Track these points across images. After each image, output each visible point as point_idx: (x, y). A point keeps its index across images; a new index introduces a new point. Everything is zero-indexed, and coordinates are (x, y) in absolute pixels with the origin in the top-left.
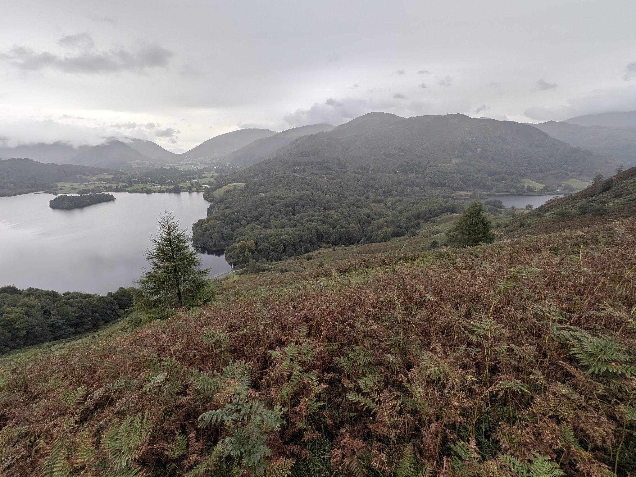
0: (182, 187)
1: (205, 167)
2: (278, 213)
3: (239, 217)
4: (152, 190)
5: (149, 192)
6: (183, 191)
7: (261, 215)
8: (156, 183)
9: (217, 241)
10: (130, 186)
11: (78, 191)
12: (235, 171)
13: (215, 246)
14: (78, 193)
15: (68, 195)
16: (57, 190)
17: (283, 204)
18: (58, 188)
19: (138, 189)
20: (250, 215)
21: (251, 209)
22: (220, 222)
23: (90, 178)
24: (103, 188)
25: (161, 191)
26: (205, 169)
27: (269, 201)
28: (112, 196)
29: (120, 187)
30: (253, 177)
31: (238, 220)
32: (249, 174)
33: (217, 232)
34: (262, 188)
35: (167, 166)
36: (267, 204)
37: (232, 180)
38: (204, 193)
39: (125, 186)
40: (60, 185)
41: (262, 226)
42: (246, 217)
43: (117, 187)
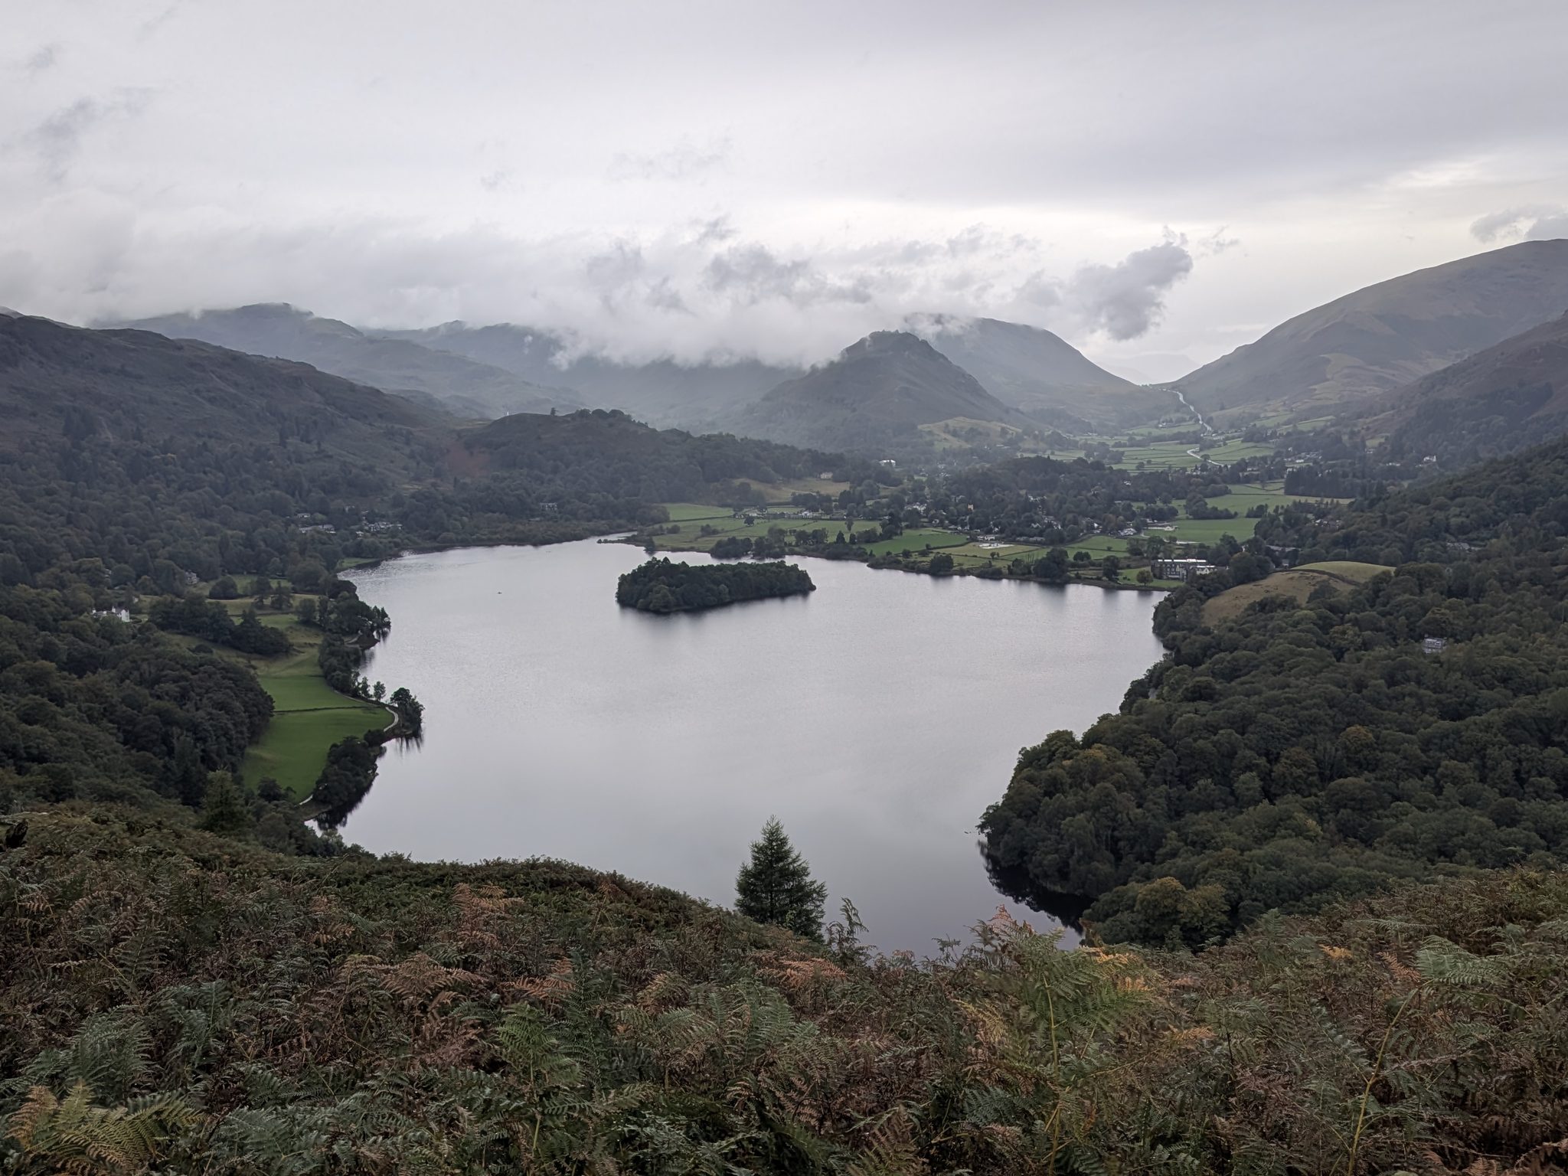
0: (1087, 556)
1: (1247, 455)
2: (1466, 770)
3: (1232, 755)
4: (956, 561)
5: (941, 569)
6: (1079, 580)
7: (1359, 765)
8: (989, 532)
9: (1078, 852)
10: (889, 534)
11: (712, 541)
12: (1381, 489)
13: (1063, 873)
14: (715, 554)
15: (675, 558)
16: (660, 533)
17: (1513, 723)
18: (665, 526)
19: (907, 554)
20: (1296, 752)
21: (1314, 721)
22: (1131, 761)
23: (771, 491)
24: (791, 539)
25: (990, 573)
26: (1242, 465)
27: (1438, 689)
28: (804, 576)
29: (852, 537)
30: (1462, 531)
31: (1223, 767)
32: (1440, 515)
33: (1096, 808)
34: (1444, 610)
35: (1075, 445)
36: (1421, 706)
37: (1335, 543)
38: (1166, 594)
39: (870, 538)
40: (678, 512)
41: (1333, 827)
42: (1273, 758)
43: (840, 537)
